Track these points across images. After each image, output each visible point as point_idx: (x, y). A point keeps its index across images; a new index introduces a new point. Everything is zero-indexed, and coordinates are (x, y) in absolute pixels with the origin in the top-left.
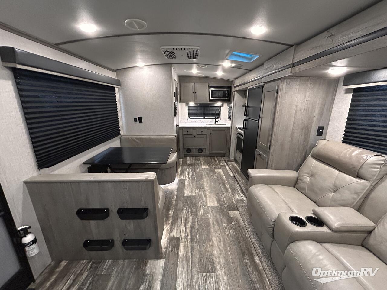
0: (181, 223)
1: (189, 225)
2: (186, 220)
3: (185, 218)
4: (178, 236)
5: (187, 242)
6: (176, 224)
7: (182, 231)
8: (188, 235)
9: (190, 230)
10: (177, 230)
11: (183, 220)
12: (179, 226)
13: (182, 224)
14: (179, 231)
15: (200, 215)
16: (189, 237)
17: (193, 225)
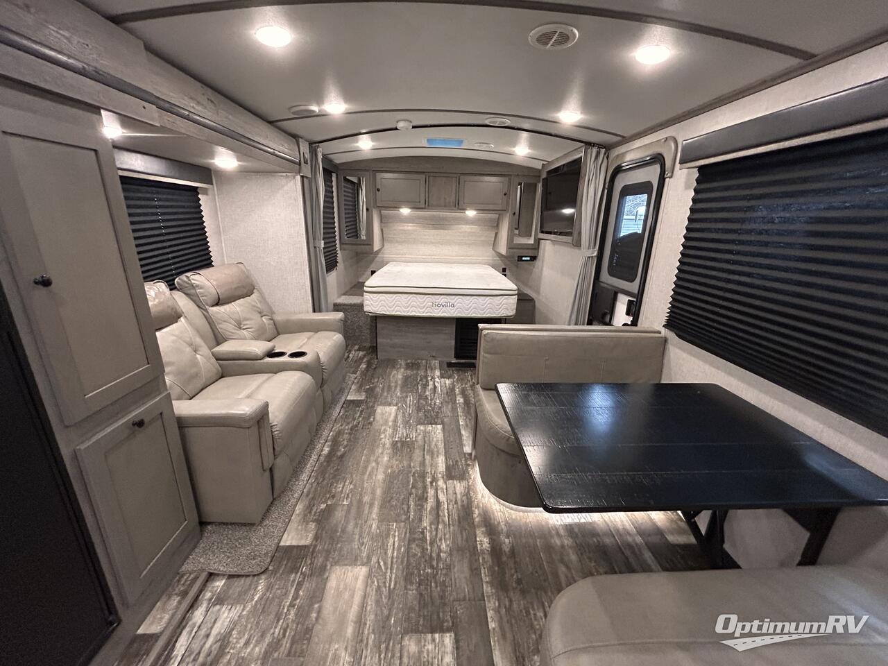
0: (448, 509)
1: (430, 503)
2: (438, 515)
3: (440, 520)
4: (451, 481)
5: (433, 472)
6: (459, 507)
7: (445, 491)
8: (431, 483)
9: (427, 493)
10: (456, 494)
11: (445, 516)
12: (451, 501)
13: (446, 506)
14: (451, 491)
15: (398, 531)
16: (429, 480)
17: (420, 502)
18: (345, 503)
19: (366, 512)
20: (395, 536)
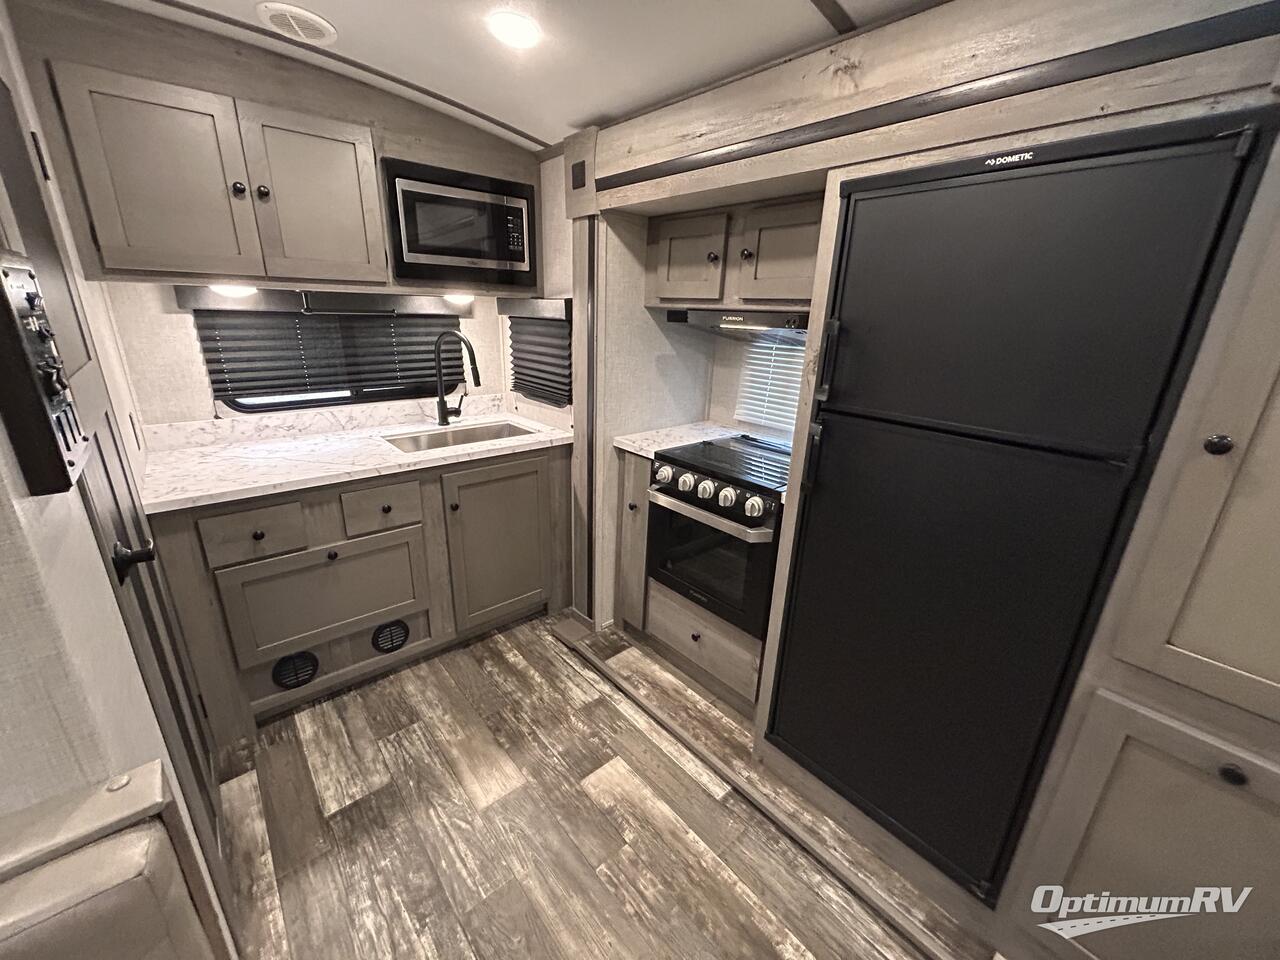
18: (603, 866)
19: (551, 880)
20: (470, 875)
